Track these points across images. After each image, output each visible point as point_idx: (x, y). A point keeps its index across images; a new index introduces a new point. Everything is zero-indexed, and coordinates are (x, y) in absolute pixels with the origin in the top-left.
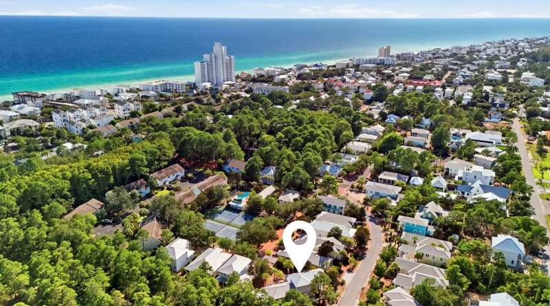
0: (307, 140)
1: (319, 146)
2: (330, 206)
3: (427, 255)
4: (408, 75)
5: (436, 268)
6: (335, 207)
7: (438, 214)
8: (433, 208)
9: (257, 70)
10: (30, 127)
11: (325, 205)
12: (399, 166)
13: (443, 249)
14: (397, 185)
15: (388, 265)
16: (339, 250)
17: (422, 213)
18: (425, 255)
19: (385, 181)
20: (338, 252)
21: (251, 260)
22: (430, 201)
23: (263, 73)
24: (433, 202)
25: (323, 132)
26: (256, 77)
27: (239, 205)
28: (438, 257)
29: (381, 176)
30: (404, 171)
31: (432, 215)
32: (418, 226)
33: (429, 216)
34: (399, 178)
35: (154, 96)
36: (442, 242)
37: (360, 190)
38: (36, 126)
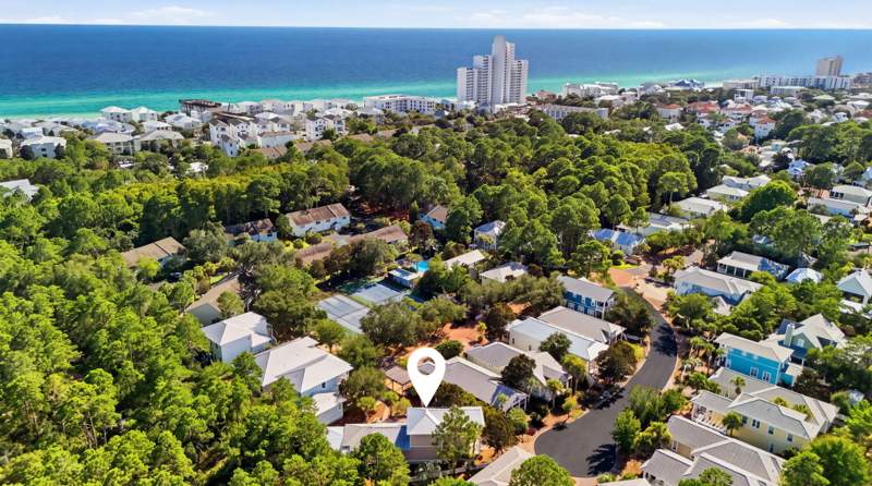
0: (586, 181)
1: (604, 192)
2: (579, 297)
3: (757, 424)
4: (867, 104)
5: (764, 455)
6: (588, 300)
7: (824, 342)
8: (815, 329)
9: (569, 87)
10: (170, 141)
11: (568, 295)
12: (772, 245)
13: (801, 417)
14: (755, 280)
15: (644, 427)
16: (547, 379)
17: (782, 337)
18: (750, 422)
19: (730, 271)
20: (545, 382)
21: (352, 368)
22: (812, 314)
23: (578, 93)
24: (819, 317)
25: (624, 170)
26: (563, 97)
27: (405, 278)
28: (783, 431)
29: (726, 261)
30: (781, 255)
31: (807, 342)
32: (760, 359)
33: (801, 343)
34: (763, 266)
35: (379, 116)
36: (810, 402)
37: (668, 281)
38: (178, 141)
